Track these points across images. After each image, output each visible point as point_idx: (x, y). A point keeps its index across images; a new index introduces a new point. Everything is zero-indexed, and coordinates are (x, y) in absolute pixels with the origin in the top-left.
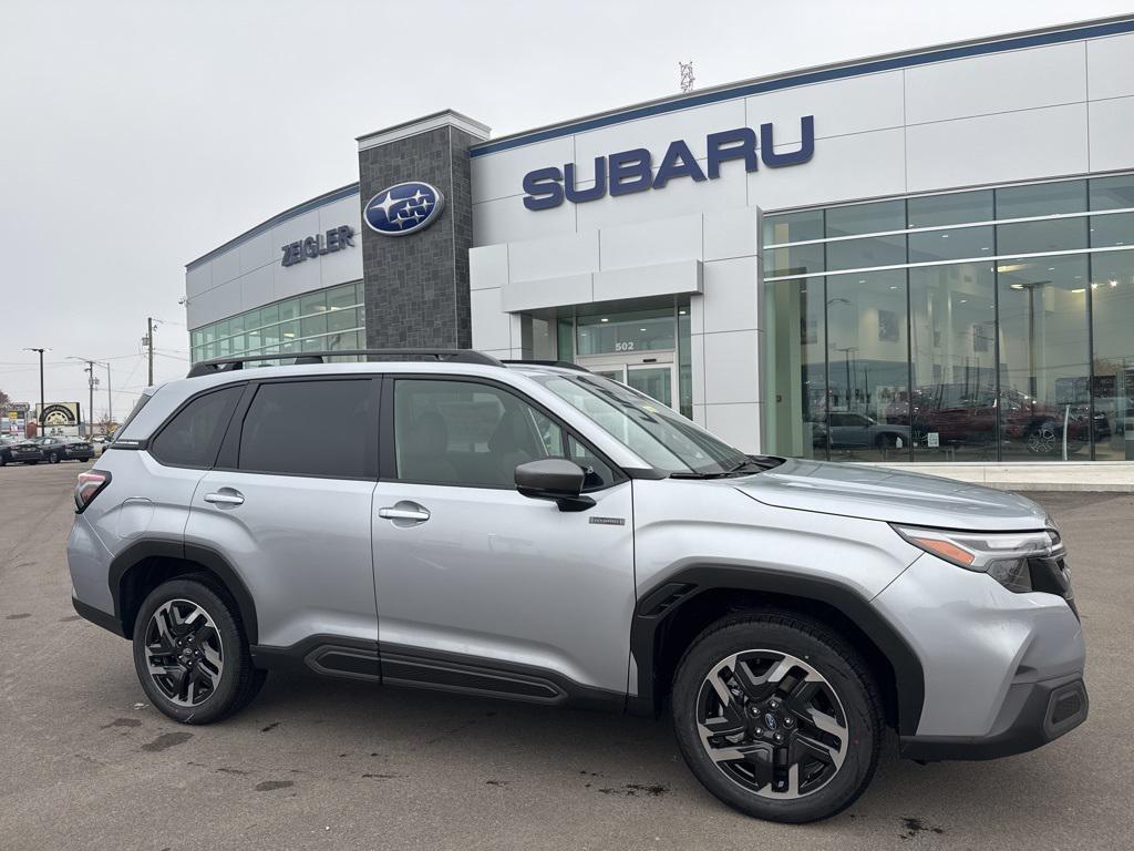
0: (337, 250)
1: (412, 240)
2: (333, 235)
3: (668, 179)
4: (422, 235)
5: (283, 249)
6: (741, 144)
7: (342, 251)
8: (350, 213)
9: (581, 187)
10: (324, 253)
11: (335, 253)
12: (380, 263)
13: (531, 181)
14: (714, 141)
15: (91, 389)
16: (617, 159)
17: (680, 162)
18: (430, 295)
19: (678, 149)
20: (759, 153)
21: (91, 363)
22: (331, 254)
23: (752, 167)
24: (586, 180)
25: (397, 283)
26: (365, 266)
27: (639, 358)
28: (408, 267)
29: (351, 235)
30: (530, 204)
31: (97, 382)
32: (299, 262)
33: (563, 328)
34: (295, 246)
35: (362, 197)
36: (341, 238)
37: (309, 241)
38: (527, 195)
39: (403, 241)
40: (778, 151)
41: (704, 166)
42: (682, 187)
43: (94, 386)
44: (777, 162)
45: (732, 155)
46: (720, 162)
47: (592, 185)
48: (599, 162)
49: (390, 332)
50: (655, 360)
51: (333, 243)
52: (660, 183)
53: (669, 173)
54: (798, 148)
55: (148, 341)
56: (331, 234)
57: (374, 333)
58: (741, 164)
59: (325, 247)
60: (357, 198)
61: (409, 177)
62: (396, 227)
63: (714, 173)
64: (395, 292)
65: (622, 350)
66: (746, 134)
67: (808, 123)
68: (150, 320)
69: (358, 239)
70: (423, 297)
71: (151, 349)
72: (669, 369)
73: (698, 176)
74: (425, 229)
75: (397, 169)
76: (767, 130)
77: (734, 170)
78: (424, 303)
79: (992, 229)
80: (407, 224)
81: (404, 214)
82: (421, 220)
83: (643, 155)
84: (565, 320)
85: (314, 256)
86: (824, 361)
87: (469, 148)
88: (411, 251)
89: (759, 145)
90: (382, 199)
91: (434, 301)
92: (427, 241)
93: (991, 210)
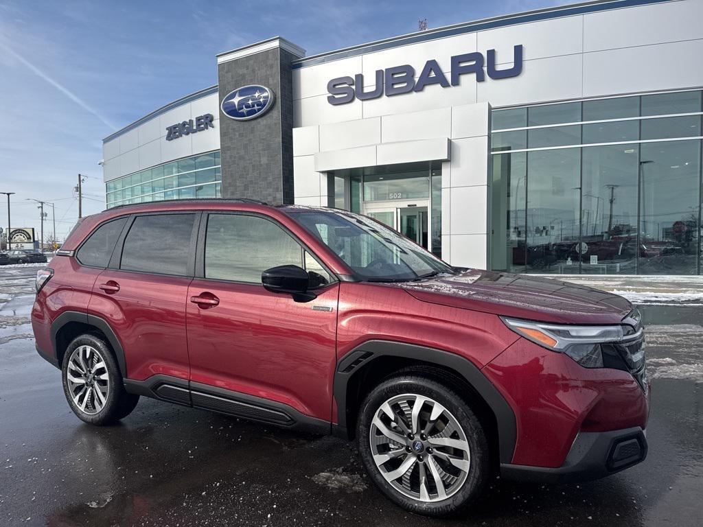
0: (203, 129)
1: (254, 123)
2: (199, 120)
3: (424, 85)
4: (259, 120)
5: (167, 129)
6: (474, 63)
7: (206, 130)
8: (211, 105)
9: (366, 90)
10: (194, 132)
11: (202, 132)
12: (231, 139)
13: (333, 86)
14: (456, 61)
15: (42, 220)
16: (392, 71)
17: (433, 75)
18: (264, 160)
19: (432, 65)
20: (485, 69)
21: (42, 203)
22: (198, 133)
23: (480, 79)
24: (370, 85)
25: (242, 152)
26: (222, 141)
28: (250, 140)
29: (212, 120)
30: (332, 100)
31: (46, 215)
32: (178, 137)
33: (354, 183)
34: (175, 127)
35: (220, 95)
36: (205, 121)
37: (184, 124)
38: (331, 95)
39: (246, 124)
40: (499, 68)
41: (449, 77)
42: (434, 90)
43: (44, 218)
44: (497, 75)
45: (468, 71)
46: (460, 74)
47: (373, 89)
48: (379, 73)
49: (238, 184)
50: (415, 205)
51: (199, 125)
52: (419, 88)
53: (425, 81)
54: (512, 66)
55: (79, 189)
56: (198, 119)
57: (227, 185)
58: (474, 76)
59: (195, 128)
60: (216, 95)
61: (252, 81)
62: (242, 115)
63: (456, 82)
64: (241, 158)
65: (393, 198)
66: (476, 56)
67: (518, 50)
68: (80, 175)
69: (216, 123)
70: (260, 162)
71: (80, 194)
73: (445, 84)
74: (261, 116)
75: (243, 76)
76: (491, 54)
77: (468, 80)
78: (261, 165)
79: (638, 123)
80: (249, 113)
81: (247, 107)
82: (259, 110)
83: (408, 70)
84: (355, 176)
85: (187, 134)
86: (525, 208)
87: (291, 63)
88: (252, 131)
89: (486, 64)
90: (233, 96)
91: (267, 164)
92: (263, 121)
93: (638, 109)
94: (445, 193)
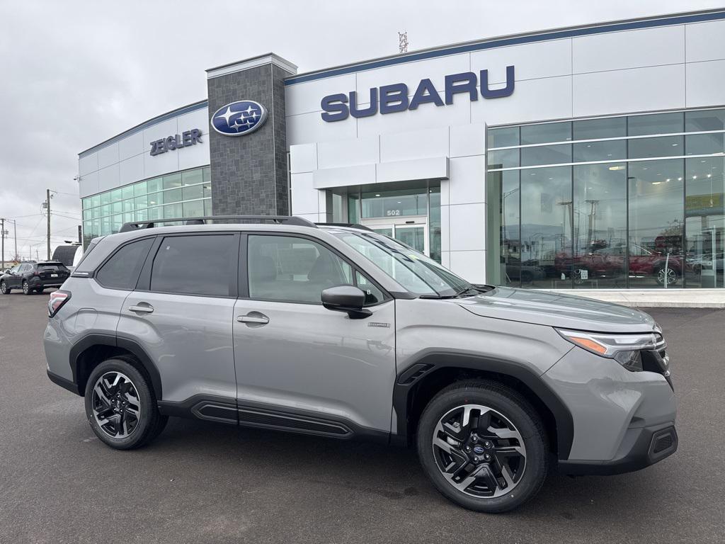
0: (190, 145)
1: (245, 140)
2: (186, 135)
3: (419, 104)
4: (252, 136)
5: (151, 144)
6: (467, 82)
7: (193, 146)
8: (201, 121)
9: (360, 108)
10: (181, 147)
11: (190, 147)
12: (222, 155)
13: (326, 103)
14: (449, 80)
15: (3, 237)
16: (385, 90)
17: (427, 93)
18: (257, 176)
19: (426, 84)
20: (478, 88)
21: (3, 220)
22: (185, 148)
23: (474, 98)
24: (364, 103)
25: (234, 168)
26: (212, 157)
27: (404, 221)
28: (242, 157)
29: (200, 135)
30: (326, 118)
31: (7, 232)
32: (163, 153)
33: (351, 200)
34: (160, 142)
35: (209, 110)
36: (193, 137)
37: (170, 139)
38: (324, 112)
39: (238, 141)
40: (491, 88)
41: (443, 96)
42: (428, 109)
43: (5, 235)
44: (490, 95)
45: (461, 90)
46: (454, 93)
47: (368, 106)
48: (373, 91)
49: (229, 201)
50: (413, 222)
51: (187, 140)
52: (414, 106)
53: (419, 100)
54: (504, 86)
55: (47, 205)
56: (186, 134)
57: (218, 202)
58: (467, 95)
59: (182, 143)
60: (206, 110)
61: (243, 97)
62: (234, 131)
63: (449, 101)
64: (233, 174)
65: (391, 215)
66: (470, 76)
67: (510, 71)
68: (48, 191)
69: (206, 138)
70: (252, 178)
71: (49, 211)
72: (423, 228)
73: (439, 103)
74: (254, 132)
75: (234, 92)
76: (484, 74)
77: (462, 99)
78: (253, 182)
79: (625, 142)
80: (241, 129)
81: (239, 122)
82: (251, 126)
83: (403, 88)
84: (352, 194)
85: (174, 149)
86: (519, 224)
87: (284, 79)
88: (244, 147)
89: (479, 83)
90: (224, 111)
91: (260, 181)
92: (255, 139)
93: (625, 130)
94: (444, 210)
